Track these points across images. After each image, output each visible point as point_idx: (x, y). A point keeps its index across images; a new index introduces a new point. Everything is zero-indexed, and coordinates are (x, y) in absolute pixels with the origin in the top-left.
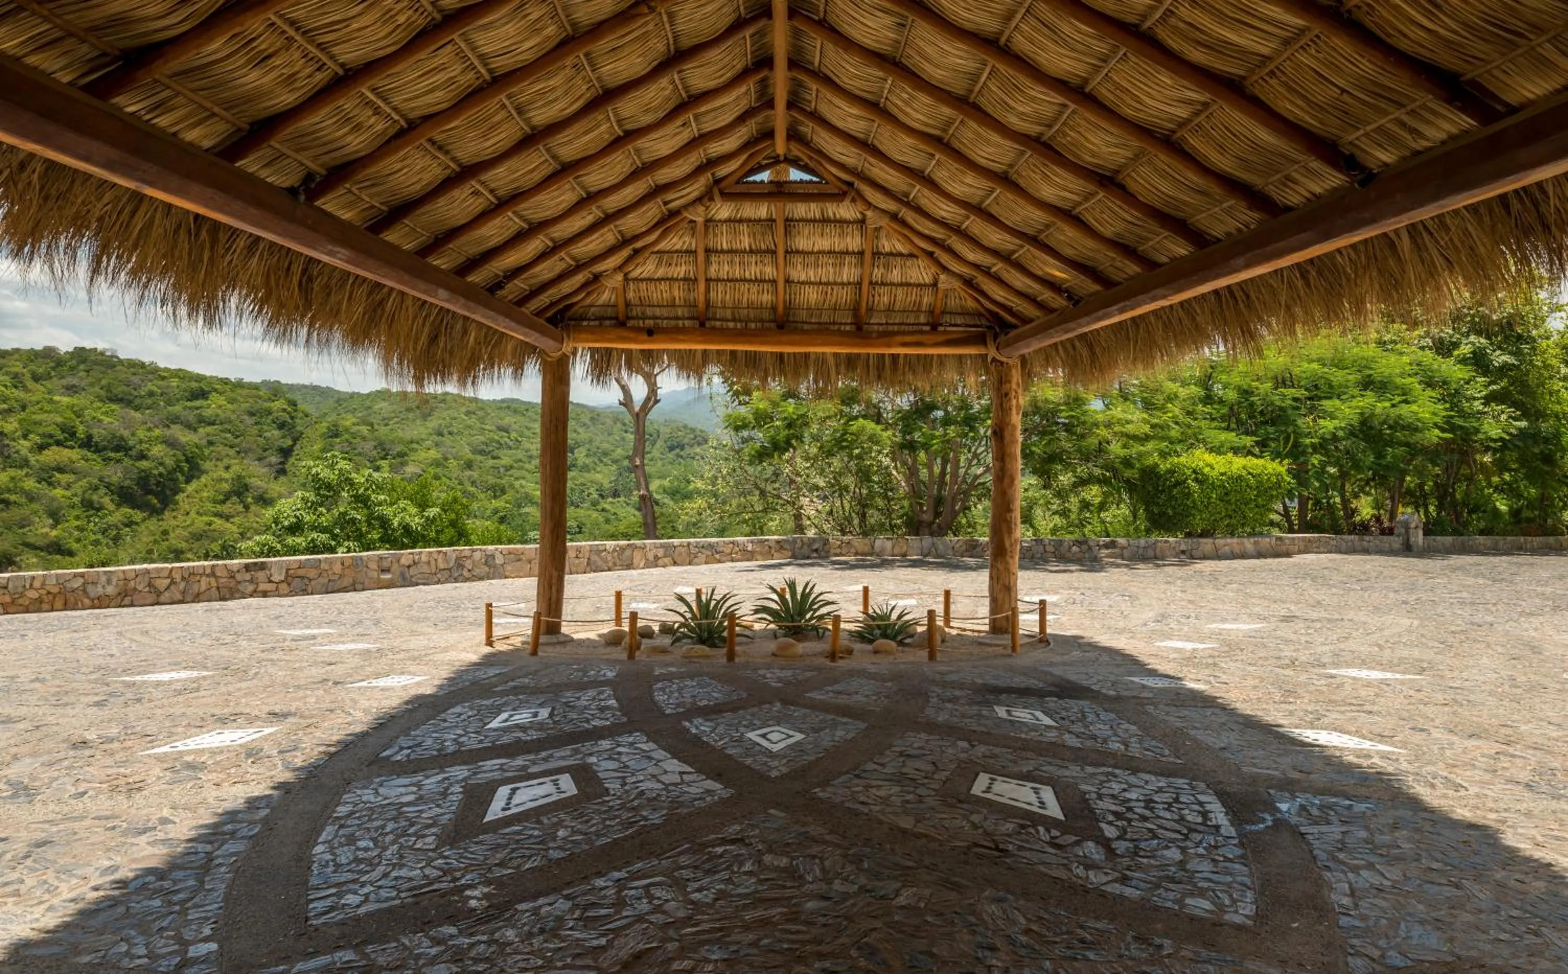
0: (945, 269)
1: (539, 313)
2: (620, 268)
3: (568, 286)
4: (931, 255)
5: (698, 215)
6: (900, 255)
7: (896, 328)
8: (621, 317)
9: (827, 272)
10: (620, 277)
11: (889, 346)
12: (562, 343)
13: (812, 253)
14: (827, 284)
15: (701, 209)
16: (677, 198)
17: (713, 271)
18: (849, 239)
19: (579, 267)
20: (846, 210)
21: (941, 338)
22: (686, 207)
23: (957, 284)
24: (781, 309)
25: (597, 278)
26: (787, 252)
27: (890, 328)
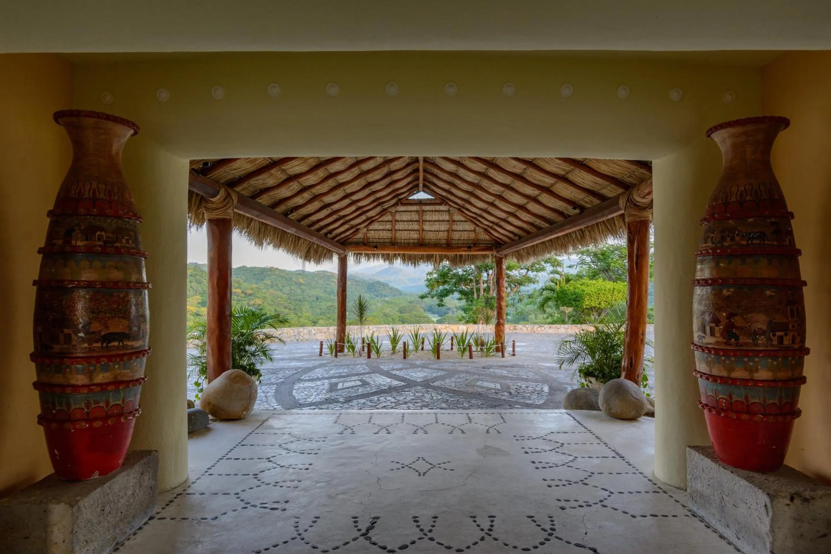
0: (477, 225)
1: (337, 241)
2: (366, 227)
3: (348, 233)
4: (472, 221)
5: (393, 210)
6: (462, 221)
7: (461, 245)
8: (366, 242)
9: (436, 227)
10: (365, 229)
11: (459, 251)
12: (345, 251)
13: (432, 221)
14: (437, 231)
15: (394, 208)
16: (386, 206)
17: (397, 228)
18: (444, 216)
19: (352, 227)
20: (443, 208)
21: (478, 248)
22: (389, 207)
23: (482, 230)
24: (421, 240)
25: (358, 230)
26: (423, 221)
27: (459, 245)
